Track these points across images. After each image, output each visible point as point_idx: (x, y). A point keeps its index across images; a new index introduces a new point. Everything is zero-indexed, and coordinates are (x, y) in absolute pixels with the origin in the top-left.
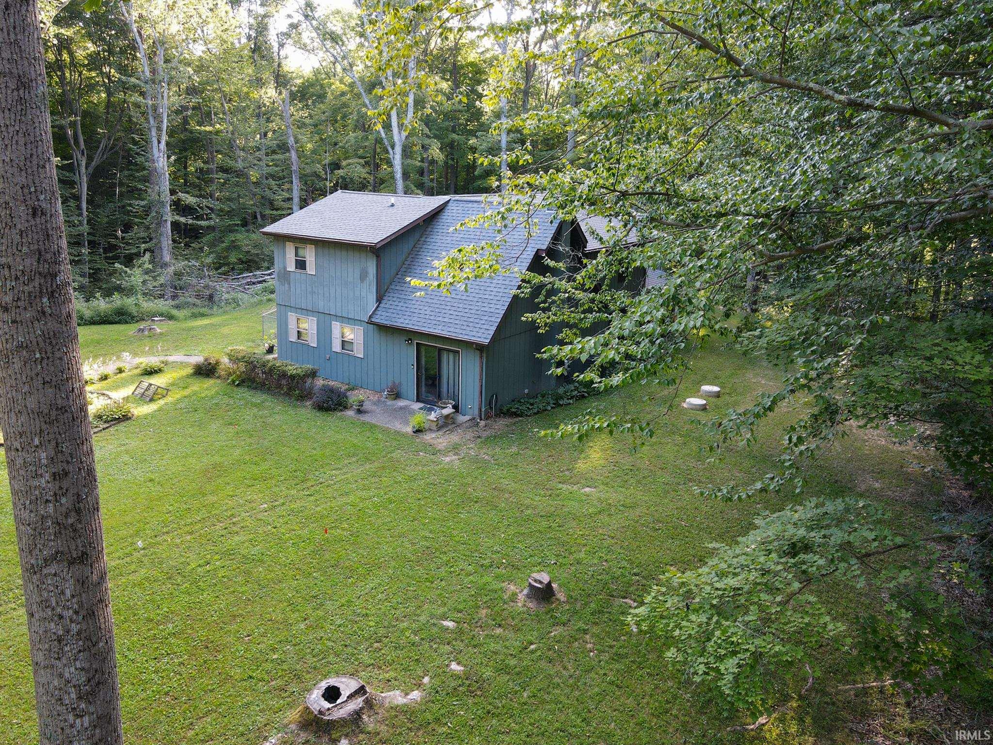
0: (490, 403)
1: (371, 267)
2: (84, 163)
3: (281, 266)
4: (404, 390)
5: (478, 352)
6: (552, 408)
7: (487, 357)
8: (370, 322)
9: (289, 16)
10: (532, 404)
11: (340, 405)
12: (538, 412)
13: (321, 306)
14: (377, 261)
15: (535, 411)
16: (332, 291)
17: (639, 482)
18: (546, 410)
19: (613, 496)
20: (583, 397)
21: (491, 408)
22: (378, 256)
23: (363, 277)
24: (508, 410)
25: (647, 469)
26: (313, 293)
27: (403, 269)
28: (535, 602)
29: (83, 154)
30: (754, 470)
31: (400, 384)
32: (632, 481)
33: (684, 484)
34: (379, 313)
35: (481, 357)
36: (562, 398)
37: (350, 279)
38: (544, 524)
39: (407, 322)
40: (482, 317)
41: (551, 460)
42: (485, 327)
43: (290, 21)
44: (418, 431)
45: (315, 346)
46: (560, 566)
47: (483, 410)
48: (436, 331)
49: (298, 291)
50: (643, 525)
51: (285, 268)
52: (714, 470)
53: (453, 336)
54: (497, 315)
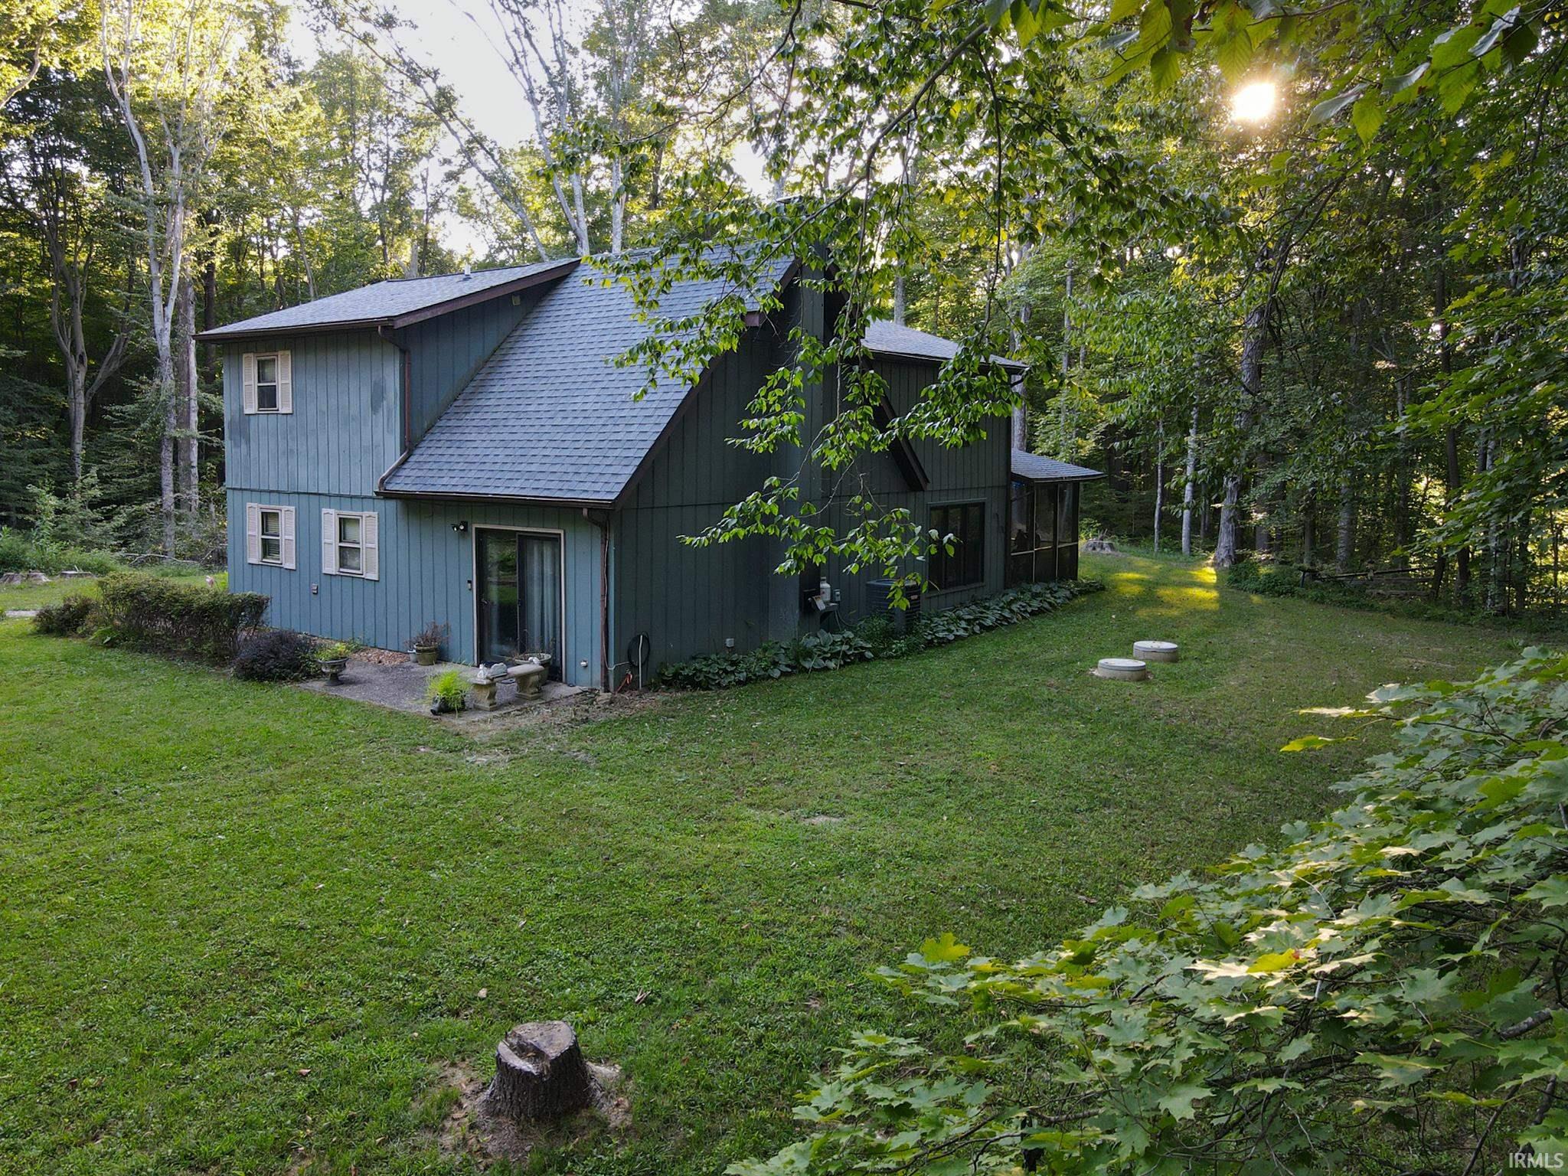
0: (630, 654)
1: (392, 376)
2: (81, 377)
3: (235, 407)
4: (453, 645)
5: (597, 532)
6: (783, 674)
7: (619, 544)
8: (386, 495)
9: (447, 161)
10: (733, 663)
11: (296, 668)
12: (748, 680)
13: (303, 478)
14: (402, 362)
15: (742, 676)
16: (323, 442)
17: (967, 806)
18: (769, 677)
19: (884, 834)
20: (862, 658)
21: (634, 667)
22: (404, 352)
23: (376, 400)
24: (676, 675)
25: (992, 780)
26: (288, 453)
27: (468, 390)
28: (509, 1129)
29: (82, 361)
30: (1278, 786)
31: (446, 626)
32: (949, 803)
33: (1091, 810)
34: (405, 473)
35: (605, 541)
36: (809, 654)
37: (354, 410)
38: (664, 894)
39: (454, 482)
40: (610, 453)
41: (744, 761)
42: (612, 470)
43: (447, 168)
44: (445, 708)
45: (292, 566)
46: (662, 1009)
47: (612, 668)
49: (264, 455)
50: (959, 901)
51: (241, 409)
52: (1170, 784)
54: (641, 445)
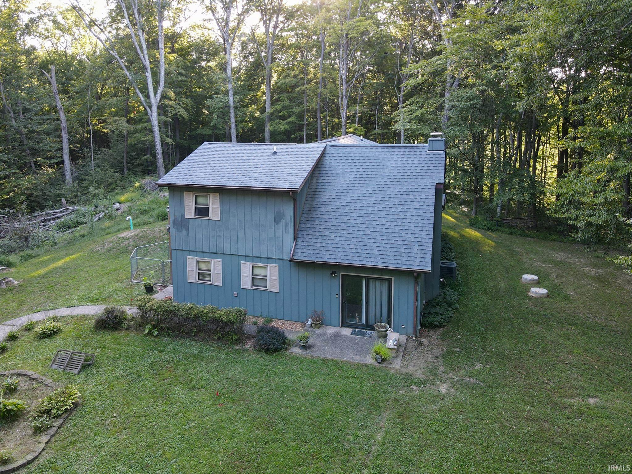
1: (288, 211)
3: (178, 214)
4: (327, 318)
5: (412, 279)
13: (227, 248)
14: (295, 204)
16: (241, 234)
22: (295, 200)
23: (278, 219)
26: (217, 237)
31: (323, 313)
34: (299, 250)
35: (417, 282)
37: (263, 222)
39: (334, 256)
40: (412, 247)
42: (419, 255)
45: (220, 284)
47: (418, 328)
48: (370, 263)
49: (199, 236)
51: (183, 216)
53: (390, 266)
